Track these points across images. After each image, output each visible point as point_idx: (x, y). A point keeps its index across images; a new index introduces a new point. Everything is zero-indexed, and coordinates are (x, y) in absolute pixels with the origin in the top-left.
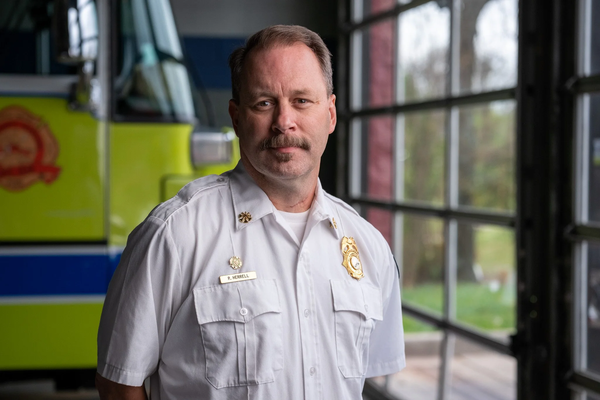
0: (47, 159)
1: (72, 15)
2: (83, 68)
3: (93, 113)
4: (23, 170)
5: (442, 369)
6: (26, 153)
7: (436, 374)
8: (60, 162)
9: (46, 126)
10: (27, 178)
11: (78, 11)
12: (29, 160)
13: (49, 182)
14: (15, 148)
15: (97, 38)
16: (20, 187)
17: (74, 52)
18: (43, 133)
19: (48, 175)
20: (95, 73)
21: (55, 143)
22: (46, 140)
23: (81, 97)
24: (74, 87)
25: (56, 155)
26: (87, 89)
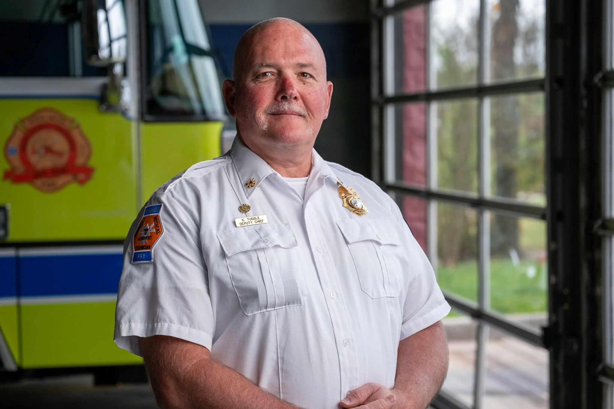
0: (80, 161)
1: (101, 15)
2: (113, 70)
3: (124, 113)
4: (56, 172)
5: (478, 352)
6: (60, 154)
7: (472, 357)
8: (93, 163)
9: (78, 127)
10: (61, 180)
11: (106, 11)
12: (62, 161)
13: (82, 182)
14: (48, 150)
15: (126, 36)
16: (53, 188)
17: (104, 53)
18: (75, 134)
19: (81, 176)
20: (125, 73)
21: (88, 144)
22: (79, 141)
23: (112, 98)
24: (104, 88)
25: (89, 156)
26: (117, 89)
